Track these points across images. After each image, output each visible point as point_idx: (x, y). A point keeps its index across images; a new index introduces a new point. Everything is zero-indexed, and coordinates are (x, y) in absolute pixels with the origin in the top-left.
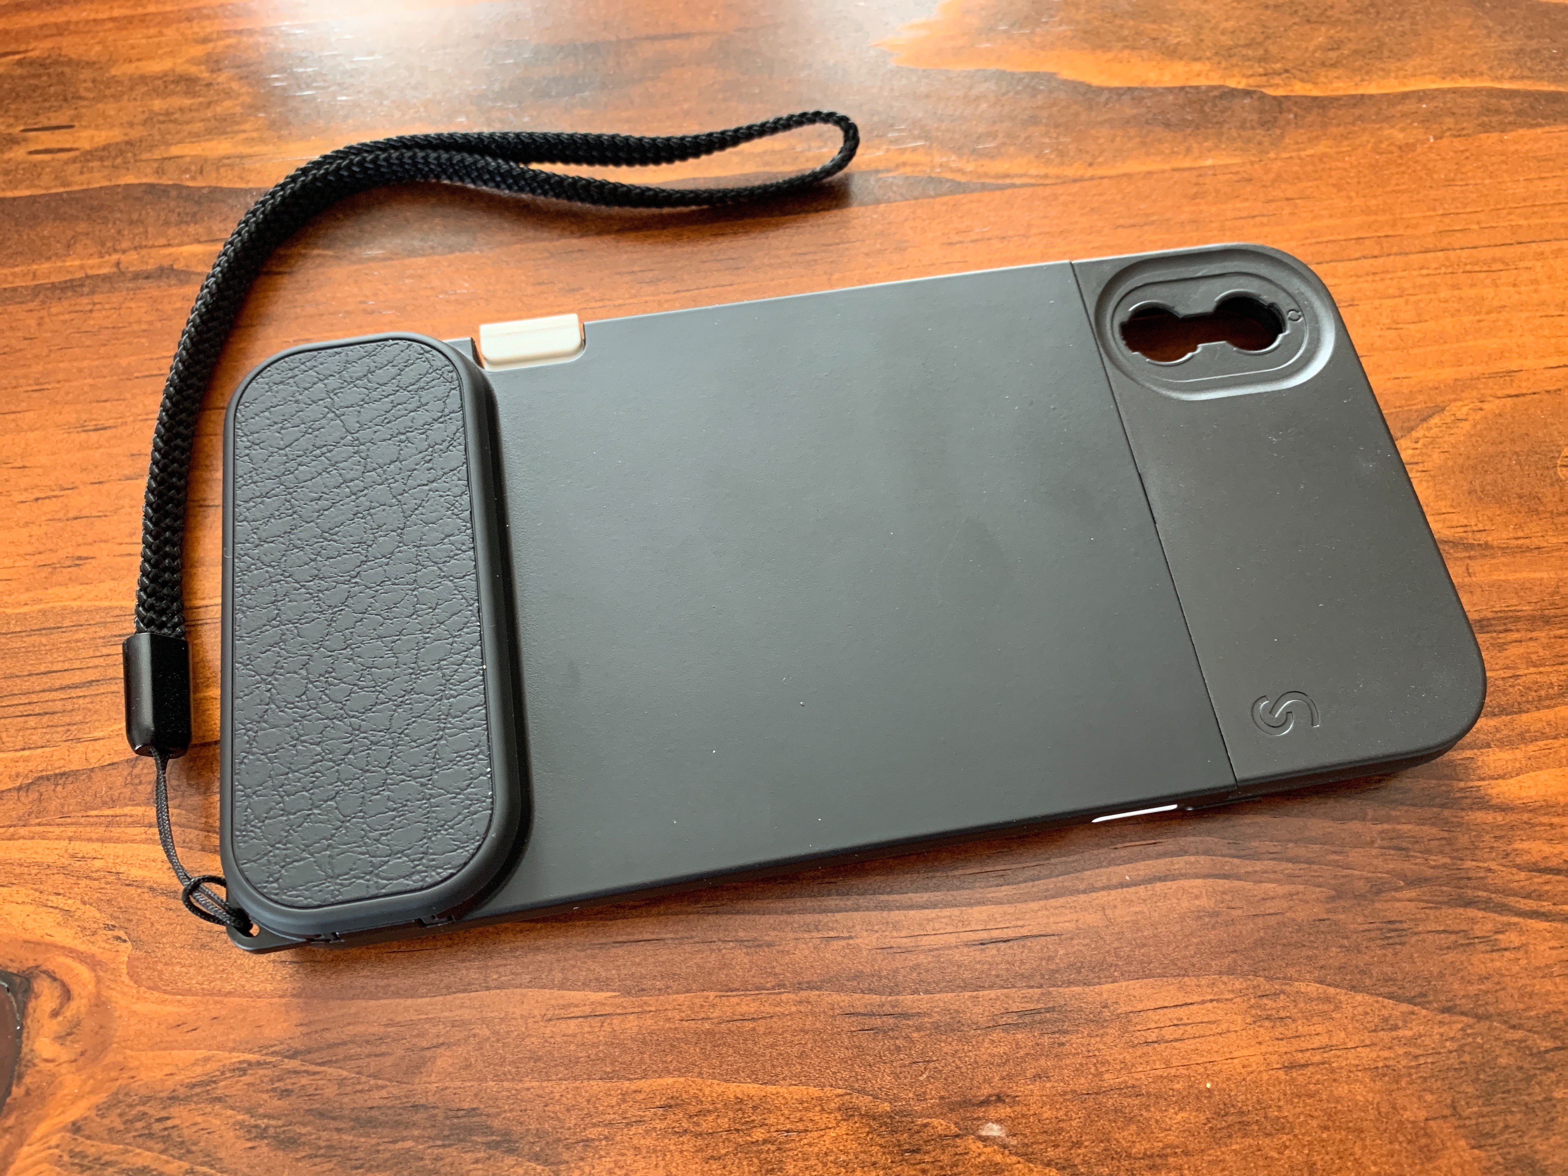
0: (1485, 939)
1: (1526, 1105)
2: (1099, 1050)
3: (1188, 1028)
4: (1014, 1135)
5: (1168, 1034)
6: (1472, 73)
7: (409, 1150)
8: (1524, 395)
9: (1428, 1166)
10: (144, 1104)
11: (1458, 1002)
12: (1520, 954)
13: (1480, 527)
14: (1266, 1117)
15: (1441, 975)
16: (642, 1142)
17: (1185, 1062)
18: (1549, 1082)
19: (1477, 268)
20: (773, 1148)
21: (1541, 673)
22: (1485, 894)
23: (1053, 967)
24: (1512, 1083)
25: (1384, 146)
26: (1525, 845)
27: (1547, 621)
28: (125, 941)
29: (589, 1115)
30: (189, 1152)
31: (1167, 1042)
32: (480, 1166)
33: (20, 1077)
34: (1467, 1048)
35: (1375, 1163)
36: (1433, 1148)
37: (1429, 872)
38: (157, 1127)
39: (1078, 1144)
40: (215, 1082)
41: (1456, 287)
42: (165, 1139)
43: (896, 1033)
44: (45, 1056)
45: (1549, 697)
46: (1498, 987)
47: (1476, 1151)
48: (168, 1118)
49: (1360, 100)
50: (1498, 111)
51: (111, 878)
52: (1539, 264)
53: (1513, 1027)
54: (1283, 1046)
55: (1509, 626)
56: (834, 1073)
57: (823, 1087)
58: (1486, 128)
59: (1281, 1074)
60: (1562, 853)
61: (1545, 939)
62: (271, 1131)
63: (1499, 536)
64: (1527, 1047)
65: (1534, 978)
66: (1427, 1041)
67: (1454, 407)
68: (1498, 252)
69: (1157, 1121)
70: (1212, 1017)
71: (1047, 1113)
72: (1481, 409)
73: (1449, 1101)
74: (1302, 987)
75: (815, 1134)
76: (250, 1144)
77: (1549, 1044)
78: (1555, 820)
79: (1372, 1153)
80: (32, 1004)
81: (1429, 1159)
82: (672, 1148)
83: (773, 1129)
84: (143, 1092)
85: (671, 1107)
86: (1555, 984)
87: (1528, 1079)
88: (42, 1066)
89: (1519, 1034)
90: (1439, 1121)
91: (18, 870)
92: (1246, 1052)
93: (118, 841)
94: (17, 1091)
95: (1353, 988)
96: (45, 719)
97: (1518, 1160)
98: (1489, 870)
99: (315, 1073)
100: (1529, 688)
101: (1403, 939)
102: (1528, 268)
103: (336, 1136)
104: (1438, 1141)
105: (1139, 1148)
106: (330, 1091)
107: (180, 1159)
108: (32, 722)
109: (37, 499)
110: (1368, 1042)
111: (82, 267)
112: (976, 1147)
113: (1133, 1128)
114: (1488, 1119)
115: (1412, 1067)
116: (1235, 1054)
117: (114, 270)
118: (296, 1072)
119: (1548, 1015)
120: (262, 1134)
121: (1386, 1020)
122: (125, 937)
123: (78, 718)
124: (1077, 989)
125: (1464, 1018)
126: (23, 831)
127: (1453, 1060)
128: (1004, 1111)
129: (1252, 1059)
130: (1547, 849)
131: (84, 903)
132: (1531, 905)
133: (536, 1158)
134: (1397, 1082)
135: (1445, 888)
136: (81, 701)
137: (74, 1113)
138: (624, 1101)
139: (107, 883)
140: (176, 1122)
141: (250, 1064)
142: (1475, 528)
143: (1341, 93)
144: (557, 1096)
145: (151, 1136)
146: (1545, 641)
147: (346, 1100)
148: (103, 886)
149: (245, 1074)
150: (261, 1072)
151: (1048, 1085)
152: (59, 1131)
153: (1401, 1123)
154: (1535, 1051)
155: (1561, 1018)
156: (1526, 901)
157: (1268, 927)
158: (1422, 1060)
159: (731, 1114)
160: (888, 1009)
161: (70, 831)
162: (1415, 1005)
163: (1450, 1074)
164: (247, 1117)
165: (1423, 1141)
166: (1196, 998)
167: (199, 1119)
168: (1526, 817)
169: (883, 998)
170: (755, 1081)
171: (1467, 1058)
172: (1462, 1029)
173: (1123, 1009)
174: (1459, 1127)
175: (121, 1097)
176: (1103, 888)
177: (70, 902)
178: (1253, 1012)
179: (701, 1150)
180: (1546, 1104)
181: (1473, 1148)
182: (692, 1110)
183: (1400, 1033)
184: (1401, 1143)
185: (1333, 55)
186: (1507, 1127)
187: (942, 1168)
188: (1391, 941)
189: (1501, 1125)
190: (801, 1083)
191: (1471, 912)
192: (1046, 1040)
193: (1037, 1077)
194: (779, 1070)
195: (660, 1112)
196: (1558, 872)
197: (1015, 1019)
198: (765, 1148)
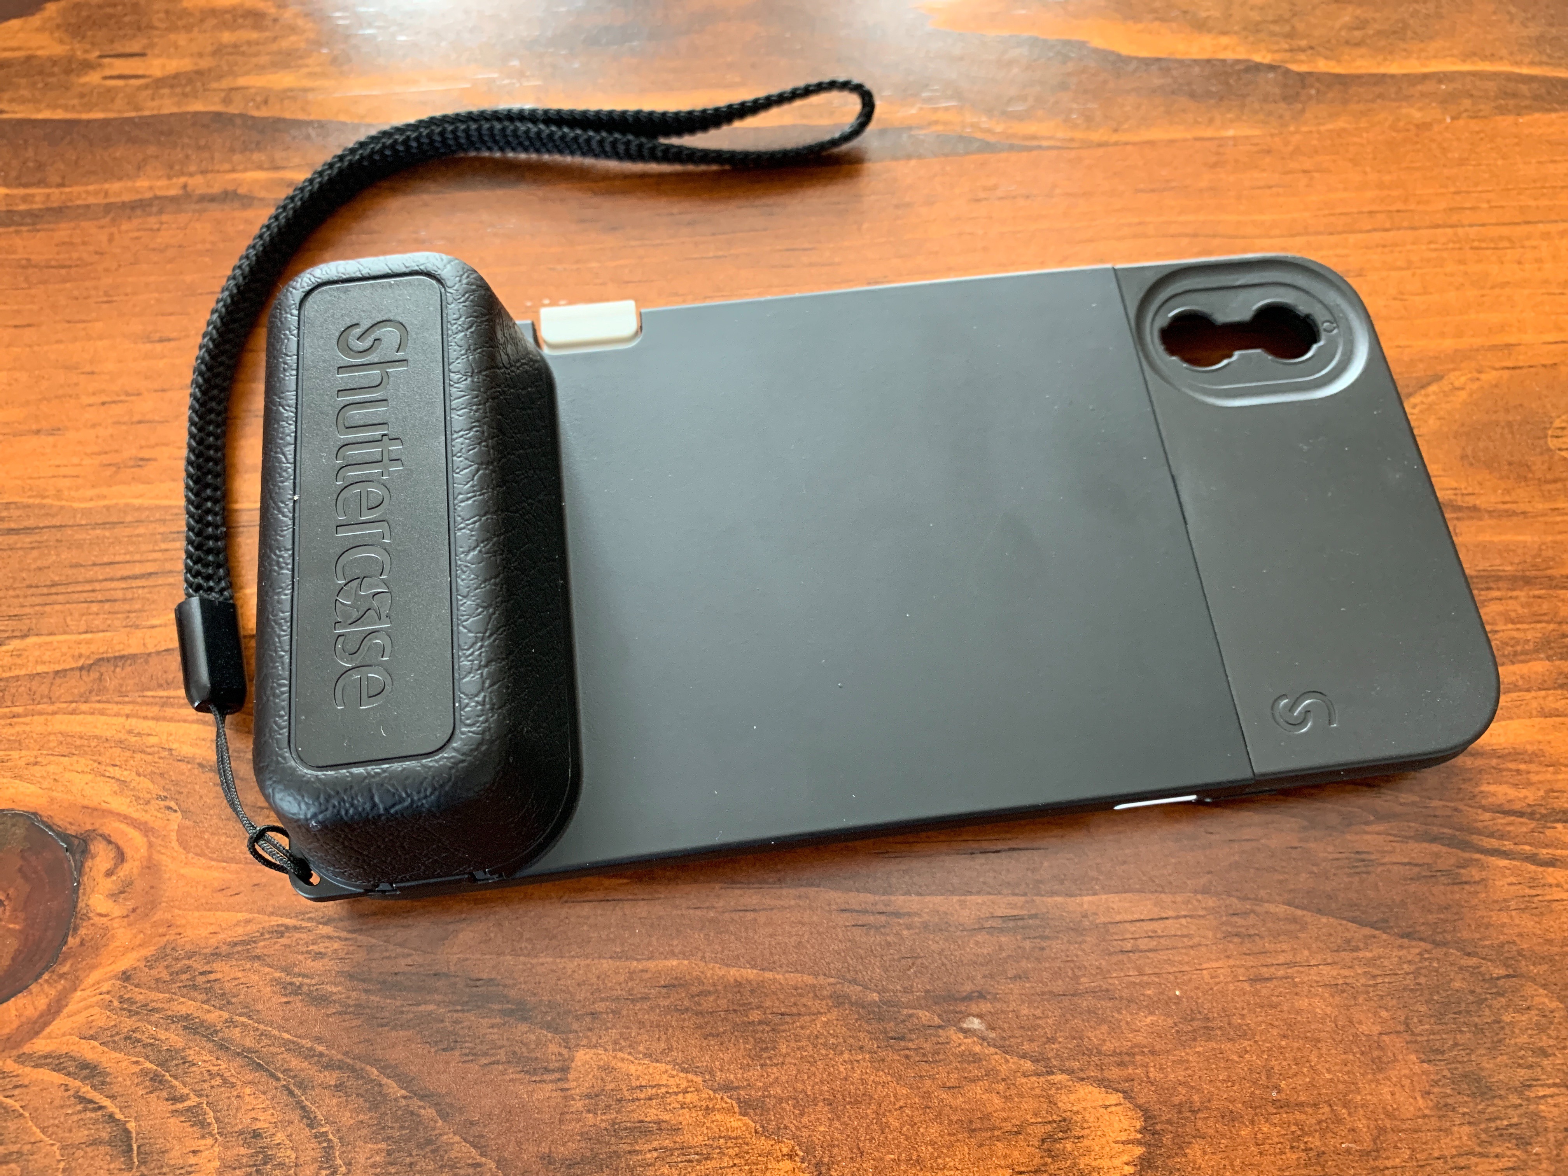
0: (1447, 873)
1: (1476, 1025)
2: (1077, 956)
3: (1162, 941)
4: (993, 1029)
5: (1143, 944)
6: (1492, 57)
7: (431, 1012)
8: (1520, 368)
9: (1380, 1076)
10: (189, 958)
11: (1418, 928)
12: (1479, 888)
13: (1470, 490)
14: (1229, 1024)
15: (1403, 903)
16: (646, 1016)
17: (1157, 971)
18: (1499, 1006)
19: (1484, 245)
20: (767, 1029)
21: (1518, 629)
22: (1450, 831)
23: (1038, 877)
24: (1463, 1005)
25: (1401, 124)
26: (1492, 788)
27: (1528, 581)
28: (175, 811)
29: (598, 990)
30: (229, 1003)
31: (1141, 951)
32: (496, 1030)
33: (76, 929)
34: (1423, 971)
35: (1329, 1071)
36: (1385, 1059)
37: (1399, 809)
38: (201, 979)
39: (1052, 1040)
40: (255, 942)
41: (1462, 262)
42: (207, 991)
43: (888, 930)
44: (99, 911)
45: (1524, 653)
46: (1457, 917)
47: (1425, 1065)
48: (211, 972)
49: (1380, 79)
50: (1514, 95)
51: (165, 754)
52: (1545, 243)
53: (1469, 954)
54: (1250, 961)
55: (1492, 585)
56: (828, 963)
57: (816, 975)
58: (1502, 110)
59: (1247, 986)
60: (1526, 797)
61: (1504, 876)
62: (305, 989)
63: (1487, 500)
64: (1479, 973)
65: (1492, 910)
66: (1386, 963)
67: (1452, 376)
68: (1505, 231)
69: (1127, 1023)
70: (1185, 931)
71: (1025, 1011)
72: (1478, 379)
73: (1403, 1018)
74: (1272, 908)
75: (807, 1018)
76: (285, 1000)
77: (1502, 972)
78: (1523, 767)
79: (1327, 1062)
80: (89, 863)
81: (1380, 1070)
82: (674, 1023)
83: (768, 1011)
84: (188, 947)
85: (674, 986)
86: (1511, 917)
87: (1480, 1002)
88: (96, 919)
89: (1474, 961)
90: (1393, 1036)
91: (78, 742)
92: (1215, 965)
93: (171, 720)
94: (72, 941)
95: (1319, 911)
96: (107, 606)
97: (1466, 1076)
98: (1456, 810)
99: (347, 939)
100: (1507, 644)
101: (1370, 869)
102: (1535, 247)
103: (364, 997)
104: (1390, 1054)
105: (1108, 1047)
106: (361, 956)
107: (221, 1009)
108: (95, 608)
109: (103, 404)
110: (1329, 961)
111: (151, 188)
112: (956, 1037)
113: (1105, 1028)
114: (1438, 1037)
115: (1370, 986)
116: (1205, 966)
117: (181, 192)
118: (329, 937)
119: (1502, 945)
120: (297, 990)
121: (1348, 941)
122: (176, 807)
123: (137, 606)
124: (1059, 899)
125: (1422, 944)
126: (84, 707)
127: (1409, 981)
128: (985, 1007)
129: (1219, 971)
130: (1512, 793)
131: (139, 775)
132: (1493, 843)
133: (548, 1026)
134: (1355, 998)
135: (1412, 824)
136: (140, 591)
137: (125, 963)
138: (632, 979)
139: (160, 758)
140: (218, 976)
141: (287, 928)
142: (1464, 492)
143: (1363, 71)
144: (569, 972)
145: (195, 987)
146: (1523, 600)
147: (374, 965)
148: (157, 760)
149: (282, 936)
150: (297, 935)
151: (1028, 985)
152: (110, 978)
153: (1355, 1036)
154: (1487, 977)
155: (1515, 948)
156: (1488, 839)
157: (1243, 852)
158: (1380, 980)
159: (730, 996)
160: (880, 908)
161: (127, 709)
162: (1377, 929)
163: (1405, 994)
164: (283, 975)
165: (1376, 1054)
166: (1171, 913)
167: (240, 975)
168: (1494, 762)
169: (877, 898)
170: (754, 967)
171: (1422, 980)
172: (1420, 954)
173: (1102, 919)
174: (1411, 1042)
175: (168, 951)
177: (126, 773)
178: (1224, 928)
179: (700, 1027)
180: (1496, 1026)
181: (1423, 1062)
182: (694, 990)
183: (1361, 954)
184: (1354, 1054)
185: (1358, 34)
186: (1456, 1044)
187: (924, 1055)
188: (1358, 870)
189: (1451, 1043)
190: (797, 971)
191: (1435, 848)
192: (1028, 944)
193: (1017, 977)
194: (776, 957)
195: (664, 991)
196: (1521, 814)
197: (998, 923)
198: (760, 1028)
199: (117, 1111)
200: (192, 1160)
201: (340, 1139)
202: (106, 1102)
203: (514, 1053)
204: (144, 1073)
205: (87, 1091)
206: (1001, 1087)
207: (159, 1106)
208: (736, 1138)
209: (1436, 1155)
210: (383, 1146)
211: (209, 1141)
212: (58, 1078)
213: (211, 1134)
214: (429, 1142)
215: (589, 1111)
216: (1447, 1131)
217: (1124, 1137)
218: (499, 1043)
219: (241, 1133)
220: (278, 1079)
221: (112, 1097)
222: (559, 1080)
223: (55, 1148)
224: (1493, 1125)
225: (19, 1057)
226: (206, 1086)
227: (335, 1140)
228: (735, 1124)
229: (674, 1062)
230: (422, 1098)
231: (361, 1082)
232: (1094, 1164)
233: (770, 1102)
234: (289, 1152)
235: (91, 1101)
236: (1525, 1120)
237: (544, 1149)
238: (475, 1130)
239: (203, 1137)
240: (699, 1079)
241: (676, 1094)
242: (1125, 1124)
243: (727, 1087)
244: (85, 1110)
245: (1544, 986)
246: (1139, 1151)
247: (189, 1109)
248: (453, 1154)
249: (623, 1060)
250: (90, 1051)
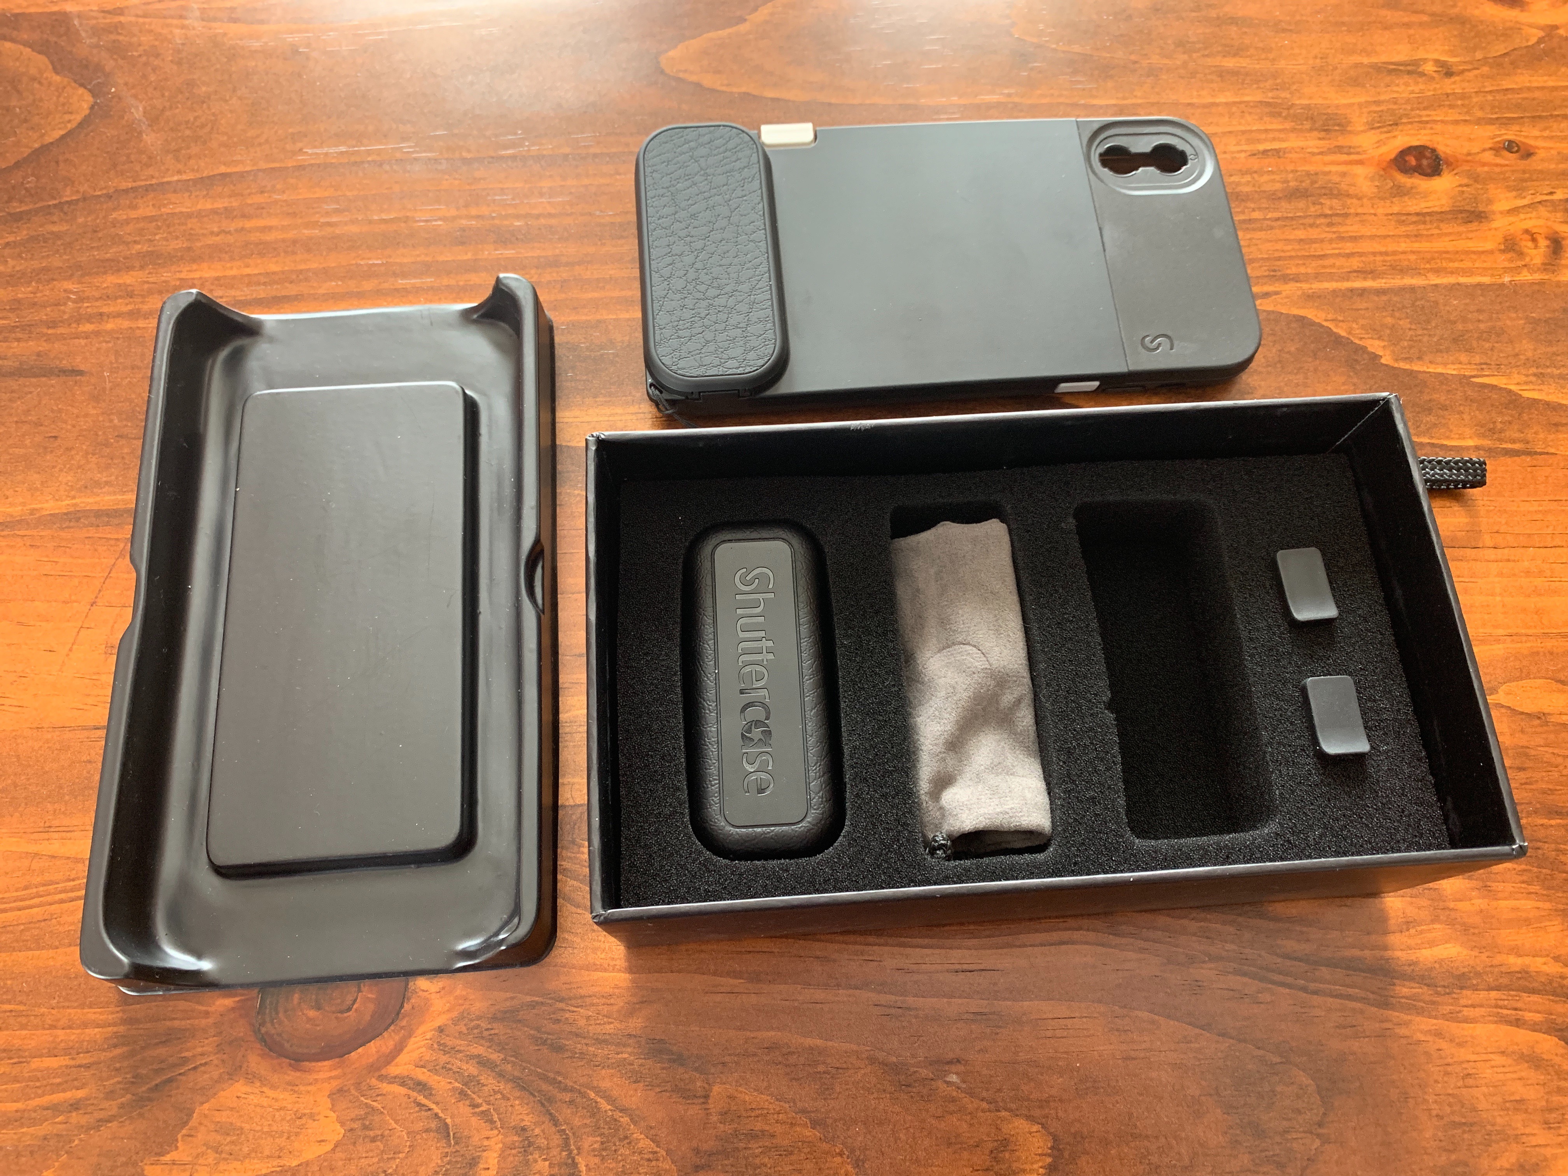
0: (1251, 996)
1: (1259, 1092)
2: (1018, 1039)
3: (1071, 1031)
4: (964, 1082)
5: (1059, 1033)
7: (625, 1059)
9: (1197, 1121)
10: (479, 1020)
11: (1229, 1031)
12: (1270, 1007)
14: (1108, 1085)
15: (1221, 1014)
16: (755, 1066)
17: (1066, 1050)
18: (1274, 1081)
20: (828, 1076)
22: (1255, 969)
23: (996, 988)
24: (1252, 1079)
29: (726, 1048)
30: (503, 1048)
31: (1057, 1038)
33: (409, 999)
34: (1230, 1058)
35: (1167, 1116)
36: (1201, 1111)
37: (1224, 954)
38: (486, 1033)
39: (1000, 1090)
40: (517, 1011)
42: (491, 1040)
43: (903, 1019)
46: (1254, 1024)
47: (1226, 1116)
48: (492, 1029)
53: (1259, 1048)
54: (1124, 1047)
56: (866, 1038)
57: (859, 1044)
59: (1121, 1062)
61: (1286, 999)
62: (549, 1042)
64: (1265, 1060)
65: (1276, 1021)
66: (1207, 1051)
69: (1046, 1082)
70: (1085, 1026)
71: (985, 1071)
73: (1214, 1086)
74: (1139, 1013)
75: (852, 1071)
76: (537, 1048)
77: (1278, 1060)
79: (1166, 1111)
81: (1198, 1117)
82: (772, 1071)
83: (829, 1066)
84: (477, 1013)
85: (772, 1048)
86: (1287, 1026)
87: (1263, 1078)
88: (421, 993)
89: (1261, 1052)
90: (1207, 1097)
92: (1102, 1048)
94: (407, 1007)
95: (1169, 1017)
97: (1249, 1123)
99: (573, 1012)
101: (1203, 992)
103: (585, 1047)
104: (1205, 1108)
105: (1034, 1096)
106: (582, 1022)
107: (499, 1052)
110: (1173, 1049)
112: (942, 1086)
113: (1032, 1084)
114: (1235, 1099)
115: (1196, 1065)
116: (1096, 1049)
118: (563, 1010)
119: (1280, 1043)
120: (544, 1042)
121: (1185, 1037)
124: (1009, 1003)
125: (1231, 1041)
127: (1221, 1064)
128: (961, 1068)
129: (1105, 1052)
132: (1281, 978)
133: (696, 1069)
134: (1186, 1073)
135: (1232, 964)
137: (439, 1022)
138: (746, 1042)
140: (496, 1031)
141: (537, 1003)
144: (709, 1037)
145: (483, 1038)
147: (590, 1028)
150: (543, 1008)
151: (987, 1056)
152: (431, 1031)
153: (1185, 1096)
154: (1269, 1063)
155: (1288, 1045)
156: (1279, 976)
157: (1125, 977)
158: (1202, 1062)
159: (806, 1056)
160: (899, 1004)
162: (1204, 1030)
163: (1218, 1071)
164: (536, 1032)
165: (1196, 1107)
166: (1077, 1015)
167: (509, 1031)
169: (897, 998)
170: (821, 1038)
171: (1229, 1063)
172: (1229, 1046)
173: (1035, 1016)
174: (1218, 1101)
175: (465, 1015)
176: (1031, 946)
178: (1109, 1025)
179: (788, 1074)
180: (1271, 1094)
181: (1224, 1113)
182: (785, 1050)
183: (1192, 1045)
184: (1183, 1107)
186: (1246, 1104)
187: (922, 1096)
188: (1195, 992)
189: (1242, 1102)
190: (847, 1042)
191: (1245, 980)
192: (988, 1031)
193: (980, 1051)
194: (835, 1033)
195: (766, 1050)
196: (1301, 960)
197: (972, 1016)
198: (824, 1076)
199: (440, 1112)
200: (486, 1143)
201: (574, 1134)
202: (433, 1106)
203: (676, 1085)
204: (454, 1089)
205: (421, 1099)
206: (968, 1117)
207: (464, 1109)
208: (809, 1142)
209: (1227, 1170)
210: (598, 1139)
211: (496, 1132)
212: (403, 1090)
213: (497, 1128)
214: (626, 1137)
215: (721, 1123)
216: (1236, 1157)
217: (1040, 1151)
218: (667, 1079)
219: (514, 1128)
220: (535, 1096)
221: (437, 1103)
222: (703, 1103)
223: (404, 1133)
224: (1264, 1154)
225: (379, 1076)
226: (491, 1098)
227: (570, 1134)
228: (808, 1134)
229: (772, 1095)
230: (621, 1111)
231: (584, 1100)
232: (1022, 1167)
233: (829, 1121)
234: (543, 1140)
235: (424, 1105)
236: (1283, 1153)
237: (694, 1144)
238: (653, 1132)
239: (492, 1129)
240: (787, 1105)
241: (773, 1114)
242: (1042, 1144)
243: (804, 1111)
244: (421, 1110)
245: (1304, 1071)
246: (1049, 1160)
247: (483, 1112)
248: (640, 1145)
249: (741, 1092)
250: (422, 1075)
